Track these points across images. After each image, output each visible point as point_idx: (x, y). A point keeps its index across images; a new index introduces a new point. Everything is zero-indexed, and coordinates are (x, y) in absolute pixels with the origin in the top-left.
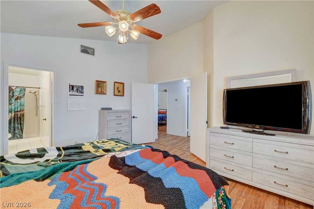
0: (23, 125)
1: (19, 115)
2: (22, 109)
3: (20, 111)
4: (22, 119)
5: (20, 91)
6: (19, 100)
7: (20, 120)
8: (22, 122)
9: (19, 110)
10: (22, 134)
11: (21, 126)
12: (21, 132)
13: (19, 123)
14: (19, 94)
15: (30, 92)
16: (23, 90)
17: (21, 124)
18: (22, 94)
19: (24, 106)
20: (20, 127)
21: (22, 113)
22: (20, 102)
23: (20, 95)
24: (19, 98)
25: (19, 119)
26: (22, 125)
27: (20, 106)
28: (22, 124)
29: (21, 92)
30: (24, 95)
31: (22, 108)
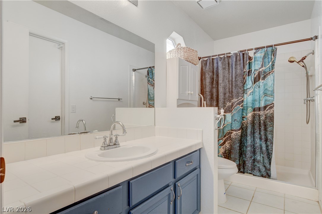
0: (272, 143)
1: (262, 118)
2: (268, 103)
3: (265, 107)
4: (269, 129)
5: (264, 57)
6: (263, 81)
7: (266, 130)
8: (269, 137)
9: (262, 105)
10: (269, 166)
11: (267, 146)
12: (266, 161)
13: (263, 137)
14: (262, 66)
15: (292, 60)
16: (270, 53)
17: (266, 140)
18: (269, 63)
19: (272, 95)
20: (264, 148)
21: (268, 112)
22: (265, 85)
23: (264, 68)
24: (262, 76)
25: (262, 128)
26: (269, 143)
27: (265, 94)
28: (270, 139)
29: (266, 60)
30: (273, 65)
31: (269, 101)
